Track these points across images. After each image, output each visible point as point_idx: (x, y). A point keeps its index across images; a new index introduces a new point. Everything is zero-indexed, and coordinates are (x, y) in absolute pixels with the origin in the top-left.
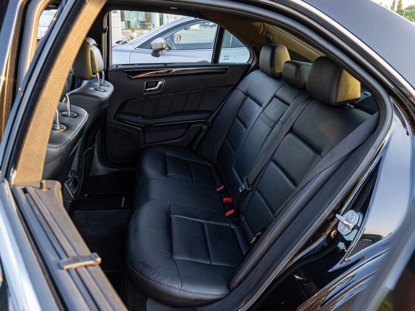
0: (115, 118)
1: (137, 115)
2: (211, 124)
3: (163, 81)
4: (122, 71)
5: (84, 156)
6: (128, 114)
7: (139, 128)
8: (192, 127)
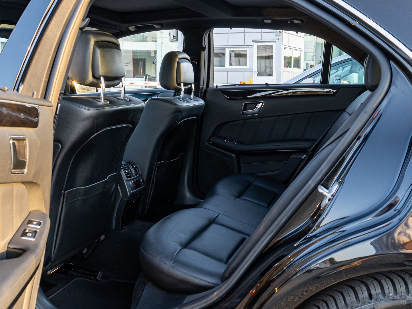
0: (209, 141)
1: (231, 140)
2: (311, 153)
3: (263, 103)
4: (221, 91)
5: (157, 165)
6: (223, 138)
7: (233, 155)
8: (291, 157)
